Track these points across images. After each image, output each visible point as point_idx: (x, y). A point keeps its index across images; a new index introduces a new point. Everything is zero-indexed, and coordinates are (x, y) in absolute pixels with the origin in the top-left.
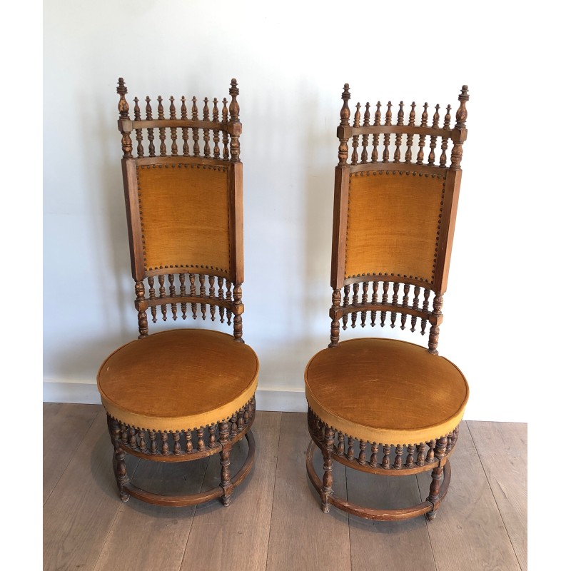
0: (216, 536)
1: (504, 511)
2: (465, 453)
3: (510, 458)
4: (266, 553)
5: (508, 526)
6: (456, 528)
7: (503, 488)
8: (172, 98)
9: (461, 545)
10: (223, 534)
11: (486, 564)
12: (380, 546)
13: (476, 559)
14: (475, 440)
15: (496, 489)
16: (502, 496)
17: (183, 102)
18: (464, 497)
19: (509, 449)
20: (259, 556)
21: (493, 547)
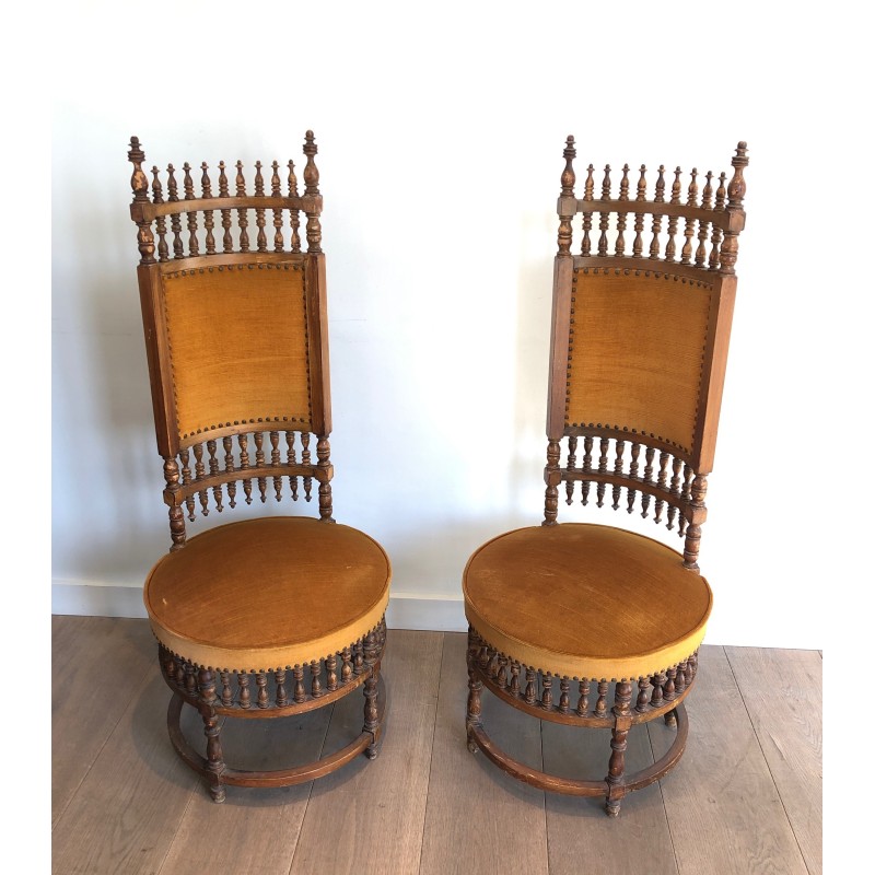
0: (346, 810)
1: (779, 778)
2: (722, 693)
3: (791, 701)
4: (420, 836)
5: (785, 800)
6: (706, 802)
7: (778, 744)
8: (204, 164)
9: (714, 827)
10: (356, 807)
11: (752, 854)
12: (592, 827)
13: (737, 847)
14: (737, 674)
15: (767, 746)
16: (778, 757)
17: (222, 170)
18: (719, 758)
19: (788, 688)
20: (411, 838)
21: (764, 830)
